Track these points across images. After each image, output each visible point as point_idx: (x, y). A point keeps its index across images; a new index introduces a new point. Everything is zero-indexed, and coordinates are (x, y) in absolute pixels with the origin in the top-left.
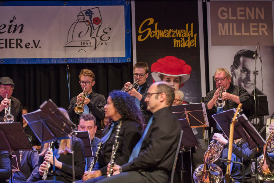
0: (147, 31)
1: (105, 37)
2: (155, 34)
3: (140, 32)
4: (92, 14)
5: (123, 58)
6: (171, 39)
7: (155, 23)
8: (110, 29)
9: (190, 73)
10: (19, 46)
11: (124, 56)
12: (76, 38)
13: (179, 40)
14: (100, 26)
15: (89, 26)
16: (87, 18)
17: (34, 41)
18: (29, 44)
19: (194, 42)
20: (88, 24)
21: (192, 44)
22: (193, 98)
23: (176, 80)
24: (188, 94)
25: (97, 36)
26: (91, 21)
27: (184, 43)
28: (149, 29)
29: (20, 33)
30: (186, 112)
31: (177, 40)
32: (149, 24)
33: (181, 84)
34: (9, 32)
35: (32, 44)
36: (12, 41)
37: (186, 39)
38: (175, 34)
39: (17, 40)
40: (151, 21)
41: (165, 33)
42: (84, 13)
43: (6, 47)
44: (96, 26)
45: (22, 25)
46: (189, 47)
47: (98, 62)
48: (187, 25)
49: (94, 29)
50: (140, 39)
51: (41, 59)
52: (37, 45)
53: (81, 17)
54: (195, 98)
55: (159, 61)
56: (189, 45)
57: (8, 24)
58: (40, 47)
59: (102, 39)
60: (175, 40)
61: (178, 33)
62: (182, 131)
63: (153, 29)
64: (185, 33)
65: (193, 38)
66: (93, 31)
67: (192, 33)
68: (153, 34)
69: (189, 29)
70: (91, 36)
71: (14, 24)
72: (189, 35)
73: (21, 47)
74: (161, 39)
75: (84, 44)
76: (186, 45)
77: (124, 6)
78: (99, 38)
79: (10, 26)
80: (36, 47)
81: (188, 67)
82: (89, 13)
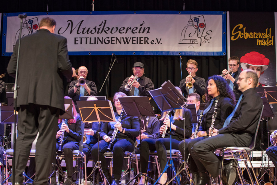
0: (238, 33)
1: (208, 37)
2: (243, 35)
3: (233, 34)
4: (199, 20)
5: (220, 52)
6: (255, 40)
7: (243, 27)
8: (212, 31)
9: (269, 64)
10: (146, 42)
11: (221, 51)
12: (187, 37)
13: (261, 40)
14: (204, 29)
15: (196, 29)
16: (195, 23)
17: (157, 39)
18: (154, 41)
19: (271, 42)
20: (195, 27)
21: (270, 44)
22: (270, 82)
23: (258, 69)
24: (266, 79)
25: (202, 37)
26: (198, 25)
27: (264, 42)
28: (240, 32)
29: (147, 33)
30: (265, 92)
31: (259, 40)
32: (240, 28)
33: (262, 72)
34: (139, 32)
35: (156, 41)
36: (142, 39)
37: (266, 39)
38: (258, 36)
39: (145, 38)
40: (241, 26)
41: (251, 35)
42: (193, 19)
43: (137, 43)
44: (201, 29)
45: (149, 28)
46: (268, 45)
47: (203, 55)
48: (267, 30)
49: (200, 31)
50: (233, 39)
51: (162, 52)
52: (159, 42)
53: (191, 23)
54: (272, 82)
55: (246, 55)
56: (268, 44)
57: (139, 27)
58: (161, 44)
59: (206, 38)
60: (258, 40)
61: (261, 35)
62: (263, 106)
63: (242, 32)
64: (265, 36)
65: (271, 39)
66: (199, 32)
67: (270, 36)
68: (242, 35)
69: (268, 33)
70: (197, 36)
71: (143, 27)
72: (268, 37)
73: (148, 43)
74: (248, 39)
75: (193, 42)
76: (266, 44)
77: (221, 15)
78: (204, 37)
79: (141, 28)
80: (158, 43)
81: (267, 60)
82: (197, 20)
